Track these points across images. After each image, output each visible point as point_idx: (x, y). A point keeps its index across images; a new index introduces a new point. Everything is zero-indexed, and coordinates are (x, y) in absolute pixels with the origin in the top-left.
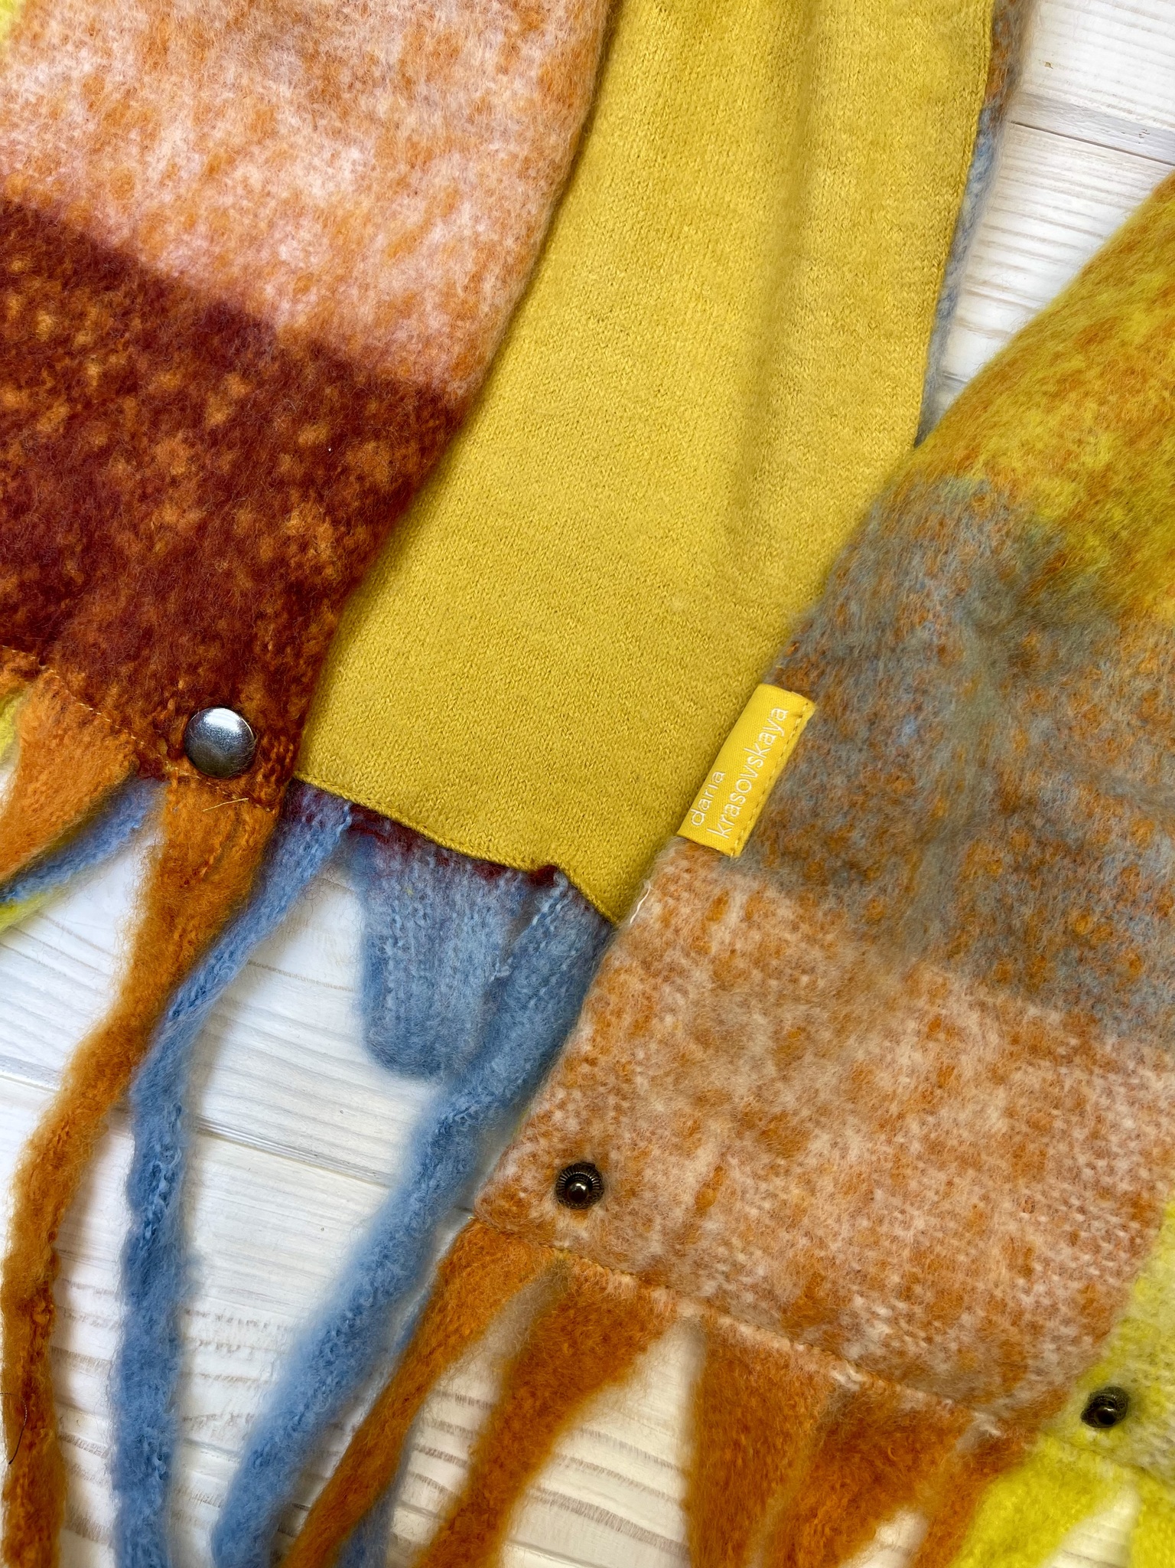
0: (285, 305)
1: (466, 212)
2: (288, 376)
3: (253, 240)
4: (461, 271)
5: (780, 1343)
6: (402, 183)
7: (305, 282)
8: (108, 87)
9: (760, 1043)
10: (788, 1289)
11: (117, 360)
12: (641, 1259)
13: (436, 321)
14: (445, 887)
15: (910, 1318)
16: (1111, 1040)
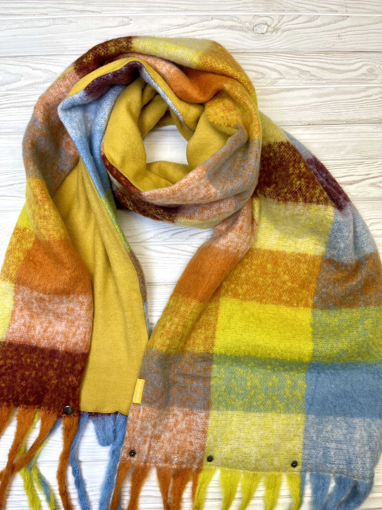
0: (60, 347)
1: (81, 328)
2: (63, 357)
3: (53, 339)
4: (82, 336)
5: (165, 465)
6: (71, 326)
7: (62, 343)
8: (27, 323)
9: (150, 427)
10: (164, 458)
11: (39, 362)
12: (143, 460)
13: (81, 344)
14: (103, 419)
15: (179, 456)
16: (195, 411)
